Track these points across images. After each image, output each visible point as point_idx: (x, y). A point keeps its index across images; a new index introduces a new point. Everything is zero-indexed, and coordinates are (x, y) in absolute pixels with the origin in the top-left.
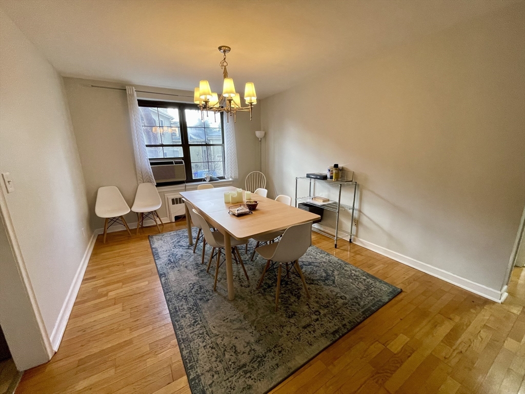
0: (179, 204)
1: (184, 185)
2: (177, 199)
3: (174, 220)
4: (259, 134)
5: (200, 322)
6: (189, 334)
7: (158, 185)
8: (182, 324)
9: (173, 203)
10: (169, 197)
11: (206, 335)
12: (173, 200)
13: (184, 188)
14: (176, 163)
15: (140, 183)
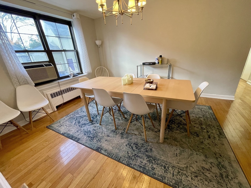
0: (57, 97)
1: (57, 82)
2: (54, 94)
3: (56, 109)
4: (98, 42)
5: (168, 166)
6: (173, 178)
7: (37, 85)
8: (159, 174)
9: (52, 97)
10: (47, 93)
11: (182, 171)
12: (51, 95)
13: (57, 84)
14: (46, 65)
15: (17, 86)
